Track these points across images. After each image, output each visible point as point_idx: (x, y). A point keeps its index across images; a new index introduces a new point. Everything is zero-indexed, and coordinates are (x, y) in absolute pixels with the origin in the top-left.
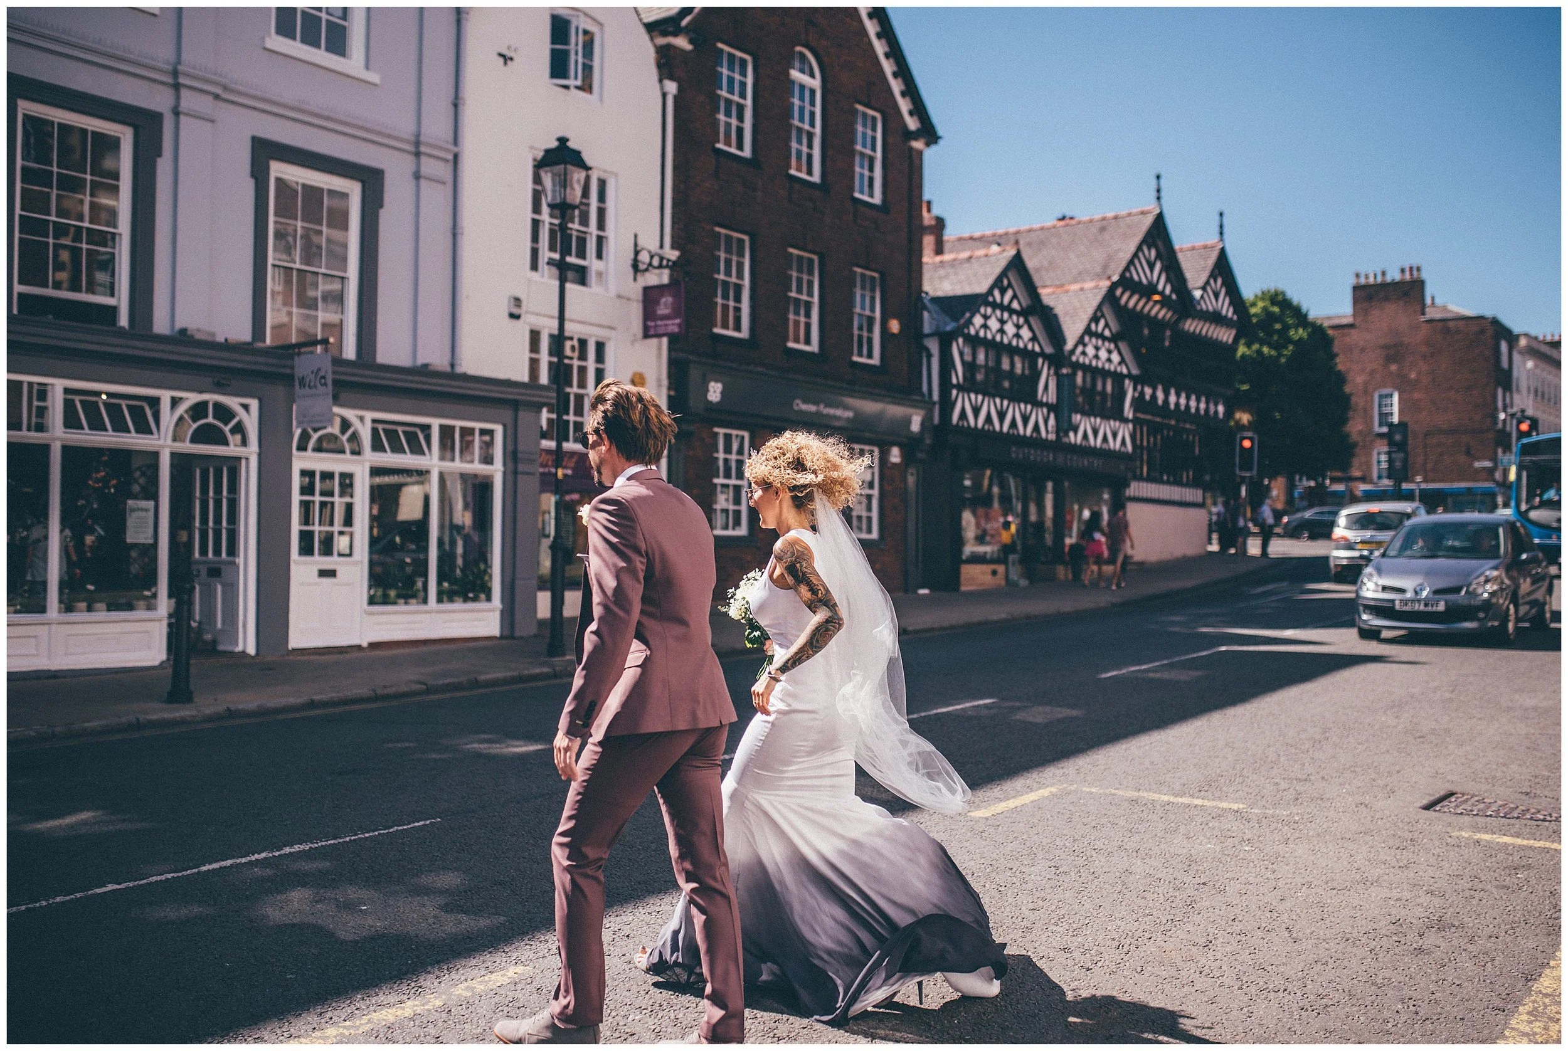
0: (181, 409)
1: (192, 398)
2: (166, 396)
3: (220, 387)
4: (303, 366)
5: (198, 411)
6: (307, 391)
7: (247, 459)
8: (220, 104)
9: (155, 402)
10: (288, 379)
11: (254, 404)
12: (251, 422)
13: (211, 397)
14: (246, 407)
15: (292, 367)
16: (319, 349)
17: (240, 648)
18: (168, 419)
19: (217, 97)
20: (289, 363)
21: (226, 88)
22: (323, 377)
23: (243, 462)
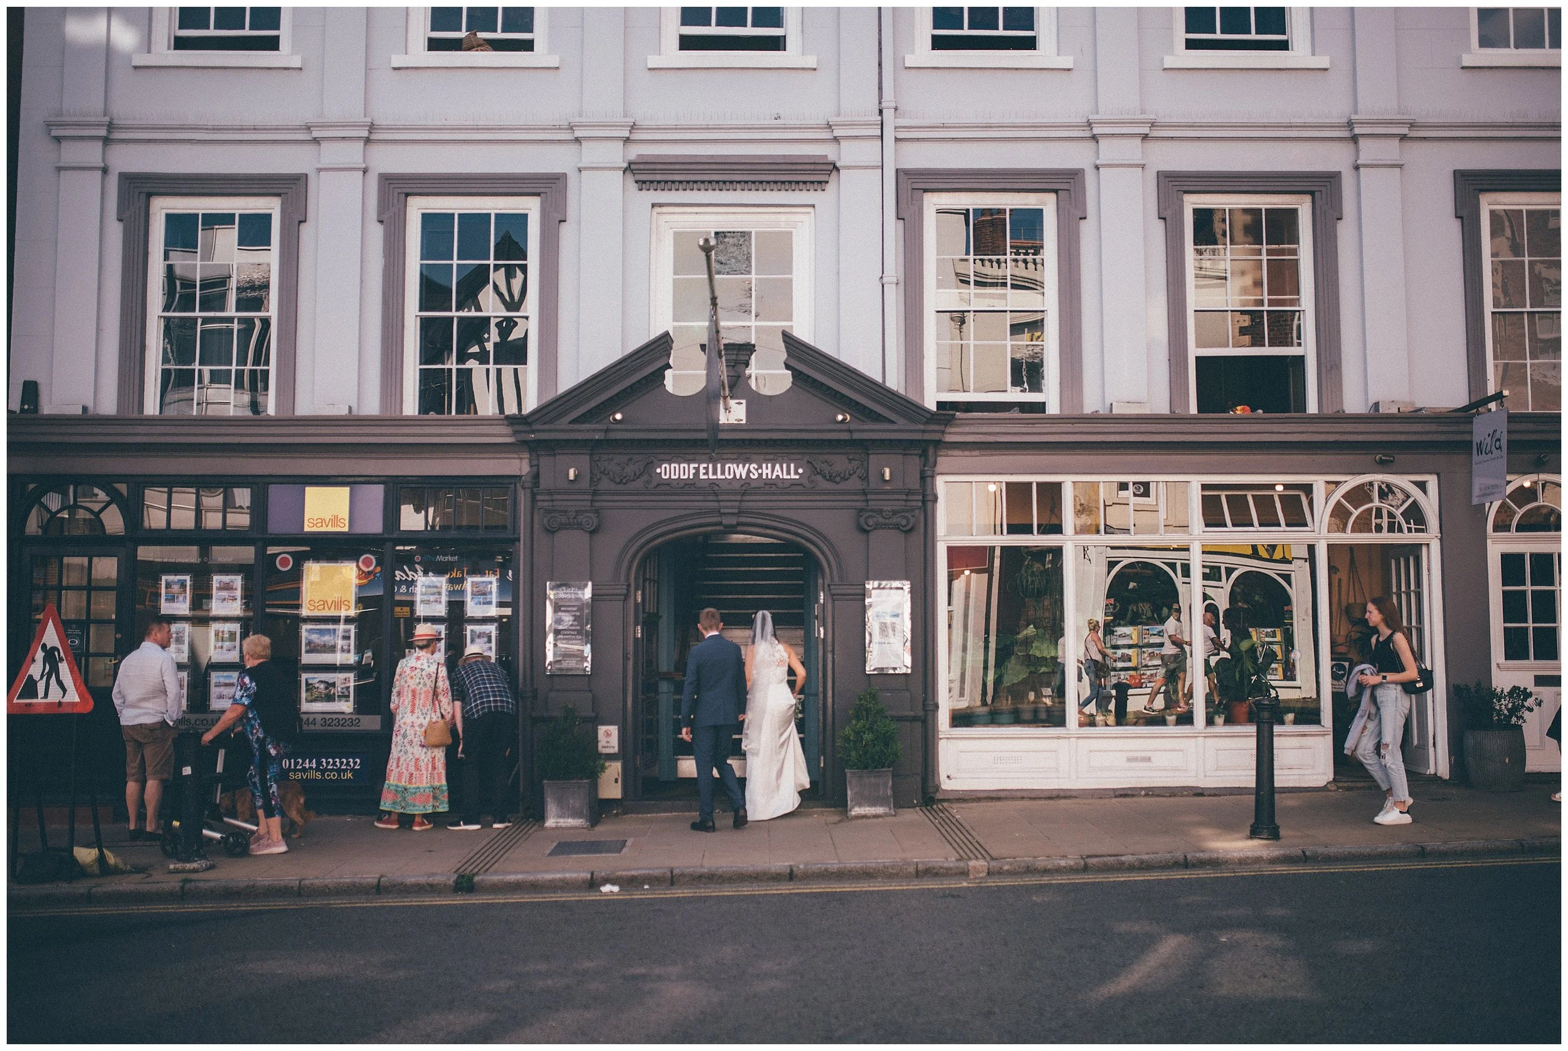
0: (1338, 495)
1: (1352, 482)
2: (1319, 483)
3: (1384, 466)
4: (1481, 430)
5: (1359, 495)
6: (1483, 457)
7: (1428, 545)
8: (1408, 145)
9: (1308, 489)
10: (1465, 447)
11: (1432, 481)
12: (1430, 505)
13: (1377, 478)
14: (1422, 486)
15: (1471, 433)
16: (1493, 406)
17: (1432, 771)
18: (1322, 507)
19: (1403, 138)
20: (1466, 428)
21: (1412, 125)
22: (1499, 440)
23: (1424, 549)
